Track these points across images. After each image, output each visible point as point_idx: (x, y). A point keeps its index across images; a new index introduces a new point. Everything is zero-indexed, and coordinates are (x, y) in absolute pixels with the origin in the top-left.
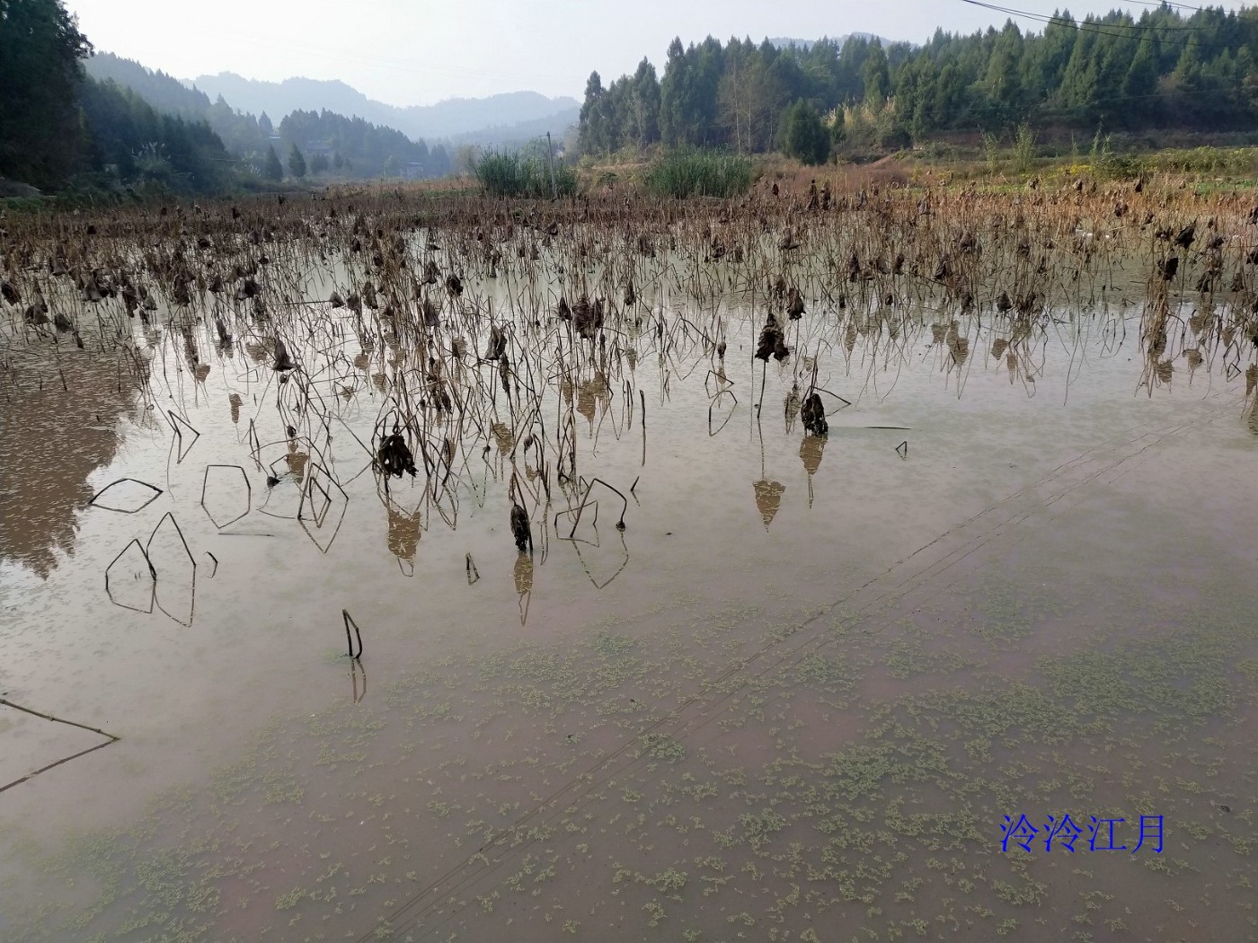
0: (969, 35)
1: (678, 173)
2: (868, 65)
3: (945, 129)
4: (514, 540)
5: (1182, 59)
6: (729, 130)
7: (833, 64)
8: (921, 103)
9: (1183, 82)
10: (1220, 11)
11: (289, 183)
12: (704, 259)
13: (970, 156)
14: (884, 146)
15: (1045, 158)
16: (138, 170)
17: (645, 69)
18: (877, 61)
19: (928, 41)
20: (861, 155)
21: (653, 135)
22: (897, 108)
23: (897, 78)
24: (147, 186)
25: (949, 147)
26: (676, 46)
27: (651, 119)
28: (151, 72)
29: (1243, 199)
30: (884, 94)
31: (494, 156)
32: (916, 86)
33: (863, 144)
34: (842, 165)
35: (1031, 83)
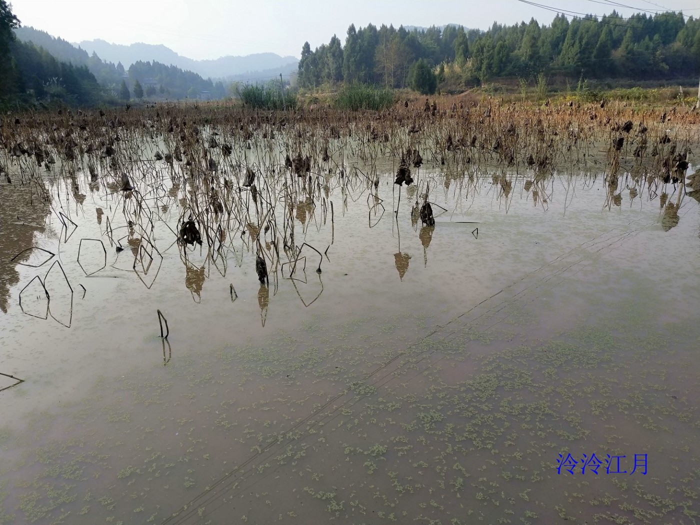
0: (511, 26)
1: (353, 98)
2: (456, 42)
3: (499, 76)
4: (258, 277)
5: (624, 41)
6: (381, 75)
7: (438, 40)
8: (485, 62)
9: (624, 54)
10: (644, 16)
11: (133, 101)
12: (367, 141)
13: (512, 91)
14: (465, 85)
15: (553, 93)
16: (46, 93)
17: (335, 41)
18: (462, 38)
19: (489, 29)
20: (453, 90)
21: (339, 77)
22: (473, 65)
23: (473, 48)
24: (51, 101)
25: (501, 86)
26: (352, 29)
27: (339, 68)
28: (55, 38)
29: (657, 113)
30: (466, 57)
31: (250, 87)
32: (483, 53)
33: (454, 84)
34: (443, 95)
35: (545, 52)
